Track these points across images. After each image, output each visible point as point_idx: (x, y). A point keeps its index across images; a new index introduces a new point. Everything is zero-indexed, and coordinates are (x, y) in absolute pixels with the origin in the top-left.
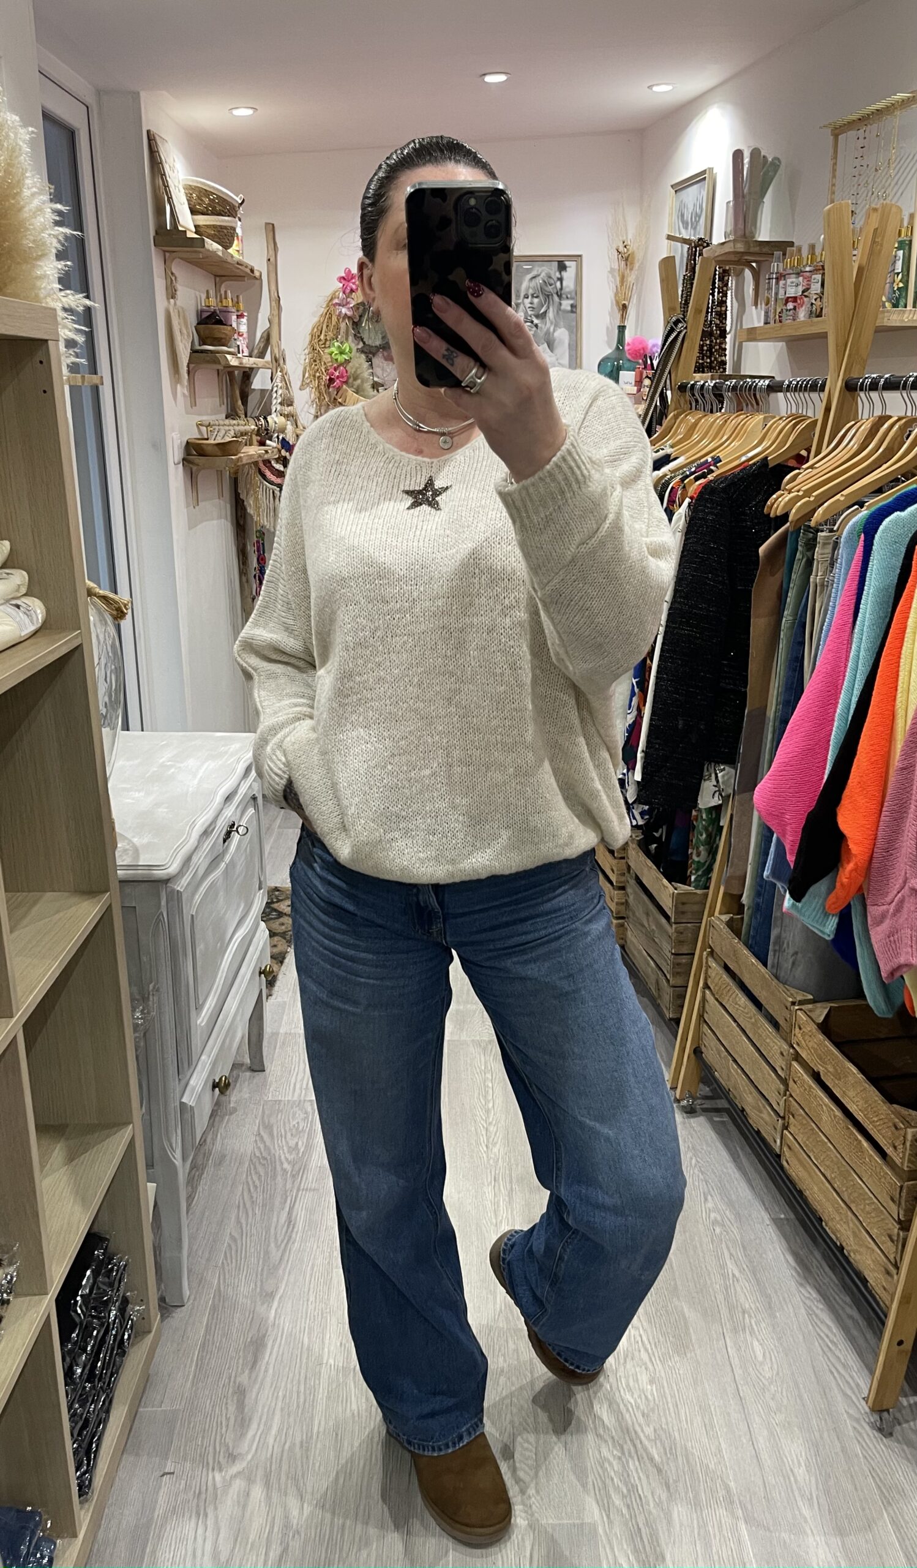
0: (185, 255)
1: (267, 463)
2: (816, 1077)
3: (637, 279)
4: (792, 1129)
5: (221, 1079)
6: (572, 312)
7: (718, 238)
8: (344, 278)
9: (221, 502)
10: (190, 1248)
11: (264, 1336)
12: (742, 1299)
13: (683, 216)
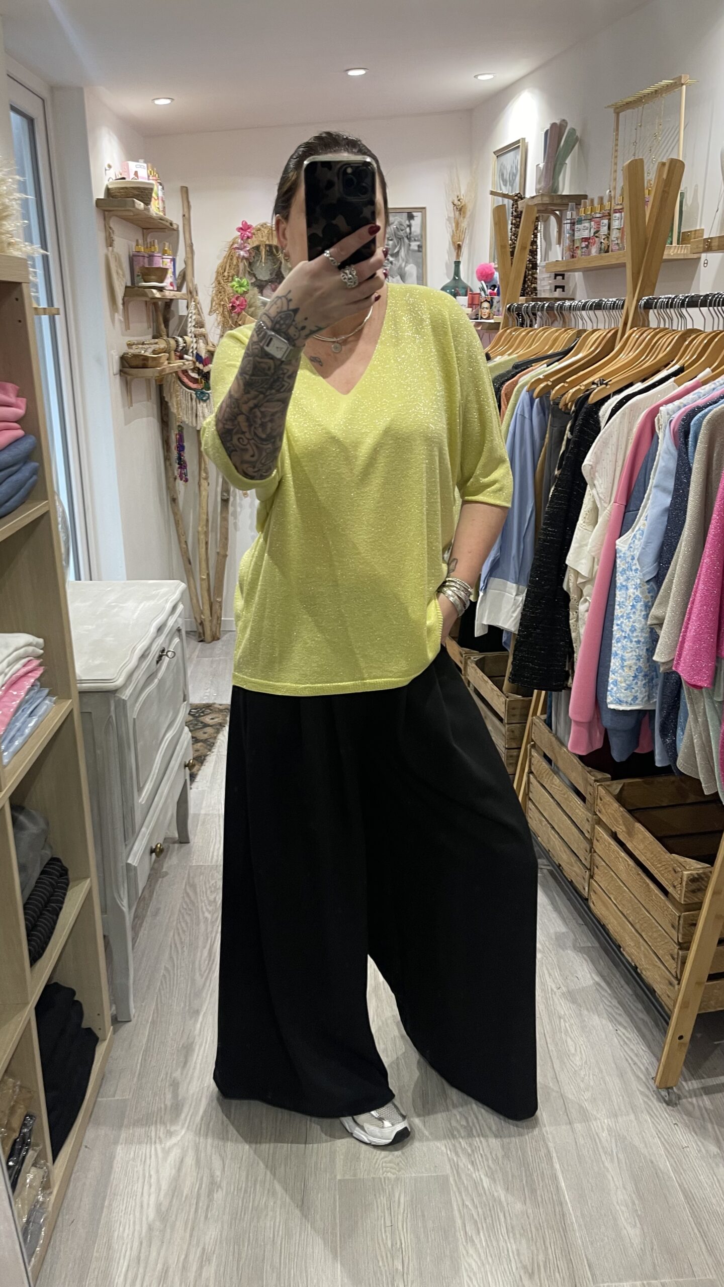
0: (120, 213)
1: (185, 372)
2: (614, 836)
3: (469, 225)
4: (596, 877)
5: (156, 846)
6: (419, 251)
7: (530, 192)
8: (241, 229)
9: (149, 403)
10: (134, 977)
11: (193, 1042)
12: (559, 1008)
13: (503, 175)
